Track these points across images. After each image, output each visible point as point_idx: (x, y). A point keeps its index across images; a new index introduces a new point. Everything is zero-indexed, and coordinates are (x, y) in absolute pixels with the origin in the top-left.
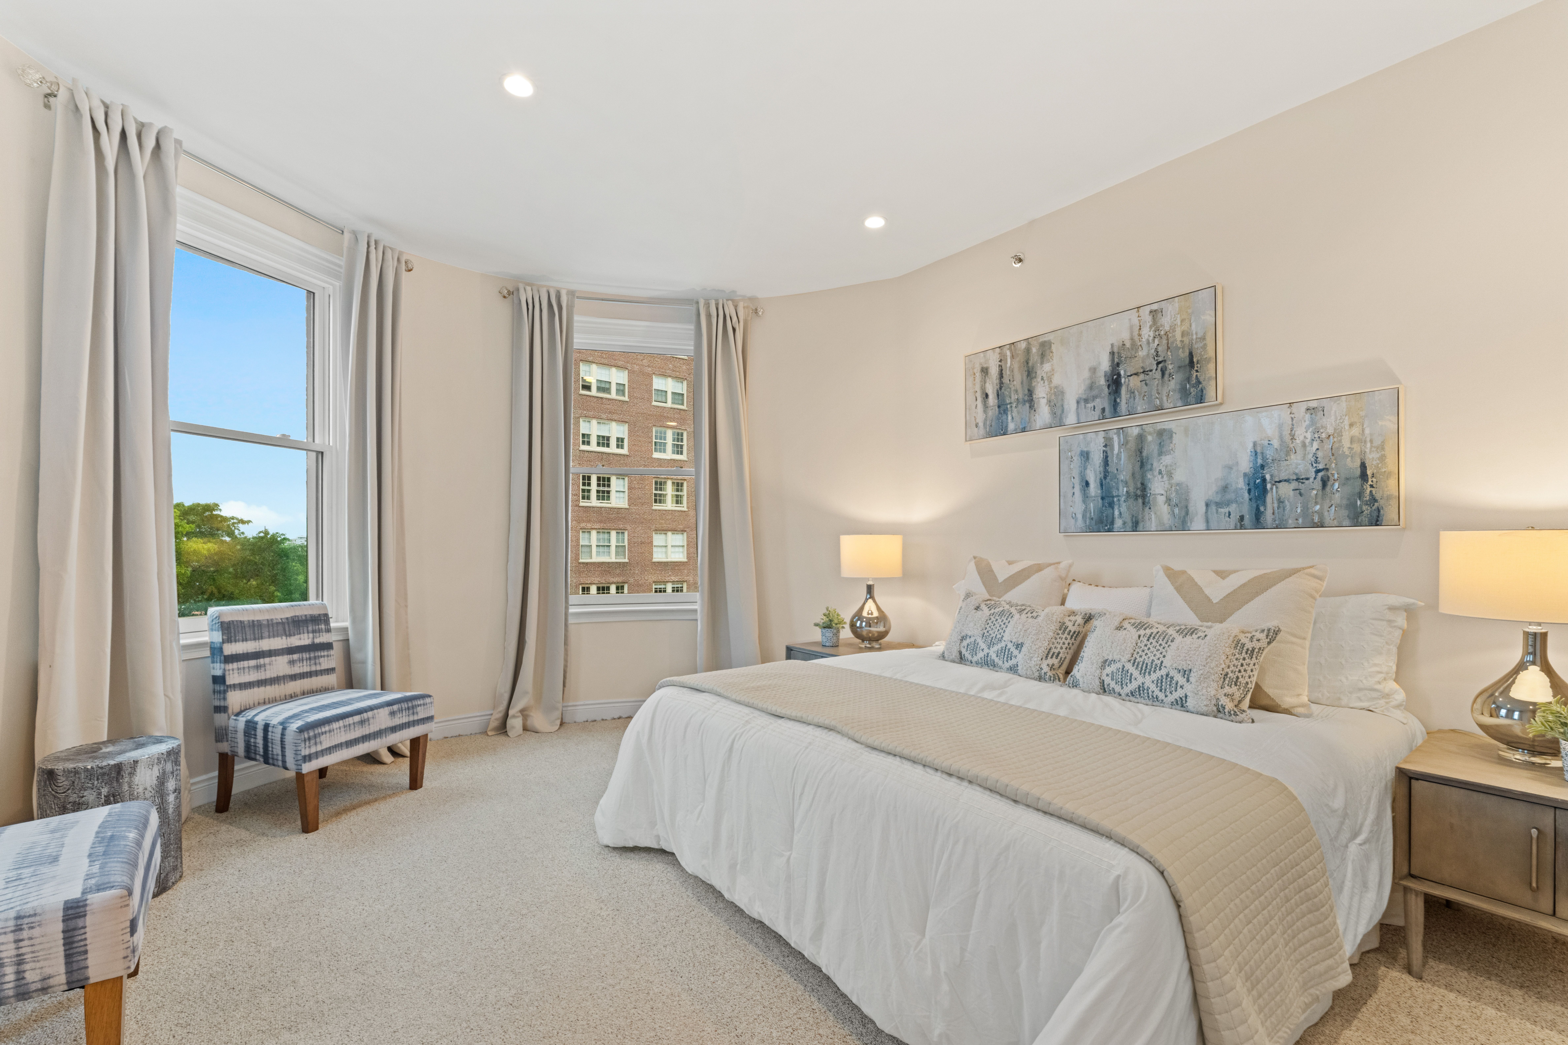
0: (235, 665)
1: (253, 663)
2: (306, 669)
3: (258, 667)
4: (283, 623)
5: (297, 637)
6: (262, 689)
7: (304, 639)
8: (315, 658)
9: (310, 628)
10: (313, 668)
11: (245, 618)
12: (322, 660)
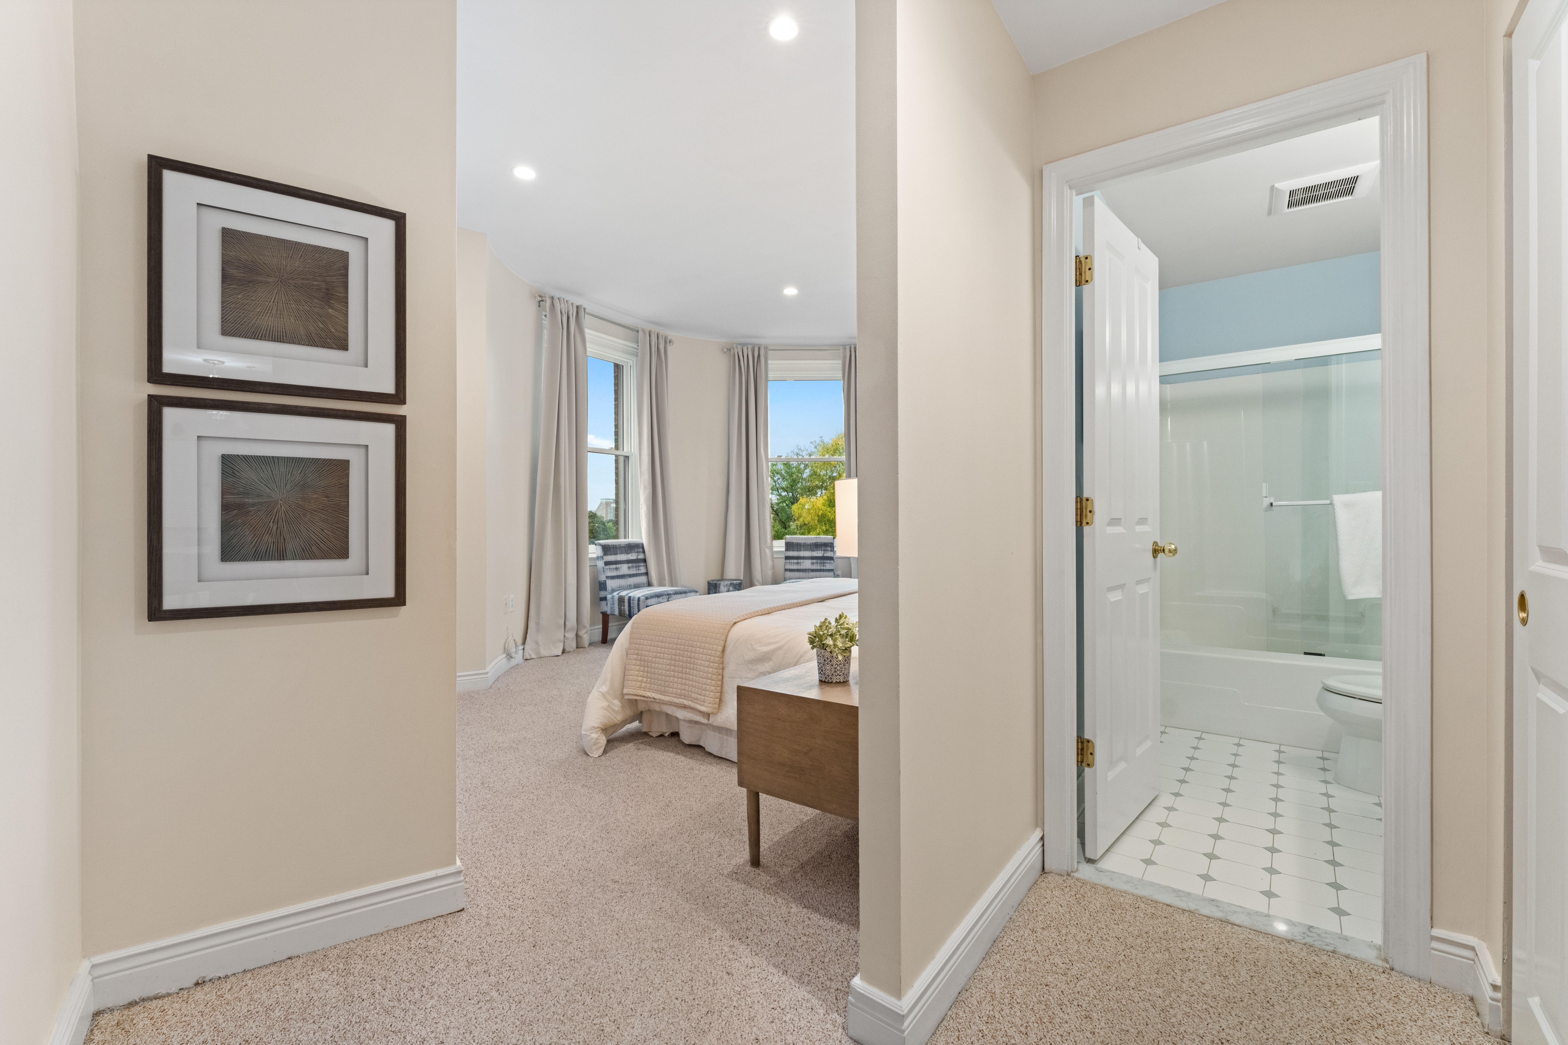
0: (788, 561)
1: (795, 561)
2: (819, 568)
3: (797, 563)
4: (810, 545)
5: (816, 552)
6: (798, 573)
7: (819, 554)
8: (823, 563)
9: (823, 549)
10: (822, 568)
11: (795, 541)
12: (827, 564)
